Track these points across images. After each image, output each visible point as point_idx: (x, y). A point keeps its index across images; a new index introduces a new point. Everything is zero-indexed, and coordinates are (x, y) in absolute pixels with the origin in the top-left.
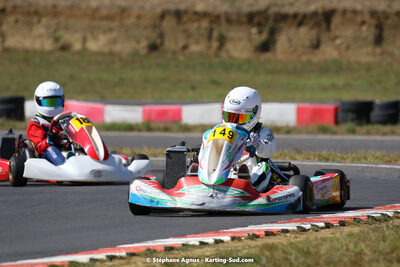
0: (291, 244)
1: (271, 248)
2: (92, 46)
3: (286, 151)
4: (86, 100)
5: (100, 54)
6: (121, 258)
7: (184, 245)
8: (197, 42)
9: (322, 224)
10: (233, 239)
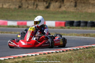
0: (54, 56)
1: (49, 57)
2: (5, 6)
3: (53, 33)
4: (3, 20)
5: (7, 8)
6: (12, 59)
7: (27, 56)
8: (31, 6)
9: (62, 51)
10: (40, 54)
